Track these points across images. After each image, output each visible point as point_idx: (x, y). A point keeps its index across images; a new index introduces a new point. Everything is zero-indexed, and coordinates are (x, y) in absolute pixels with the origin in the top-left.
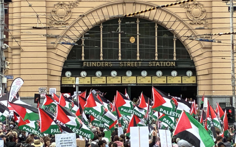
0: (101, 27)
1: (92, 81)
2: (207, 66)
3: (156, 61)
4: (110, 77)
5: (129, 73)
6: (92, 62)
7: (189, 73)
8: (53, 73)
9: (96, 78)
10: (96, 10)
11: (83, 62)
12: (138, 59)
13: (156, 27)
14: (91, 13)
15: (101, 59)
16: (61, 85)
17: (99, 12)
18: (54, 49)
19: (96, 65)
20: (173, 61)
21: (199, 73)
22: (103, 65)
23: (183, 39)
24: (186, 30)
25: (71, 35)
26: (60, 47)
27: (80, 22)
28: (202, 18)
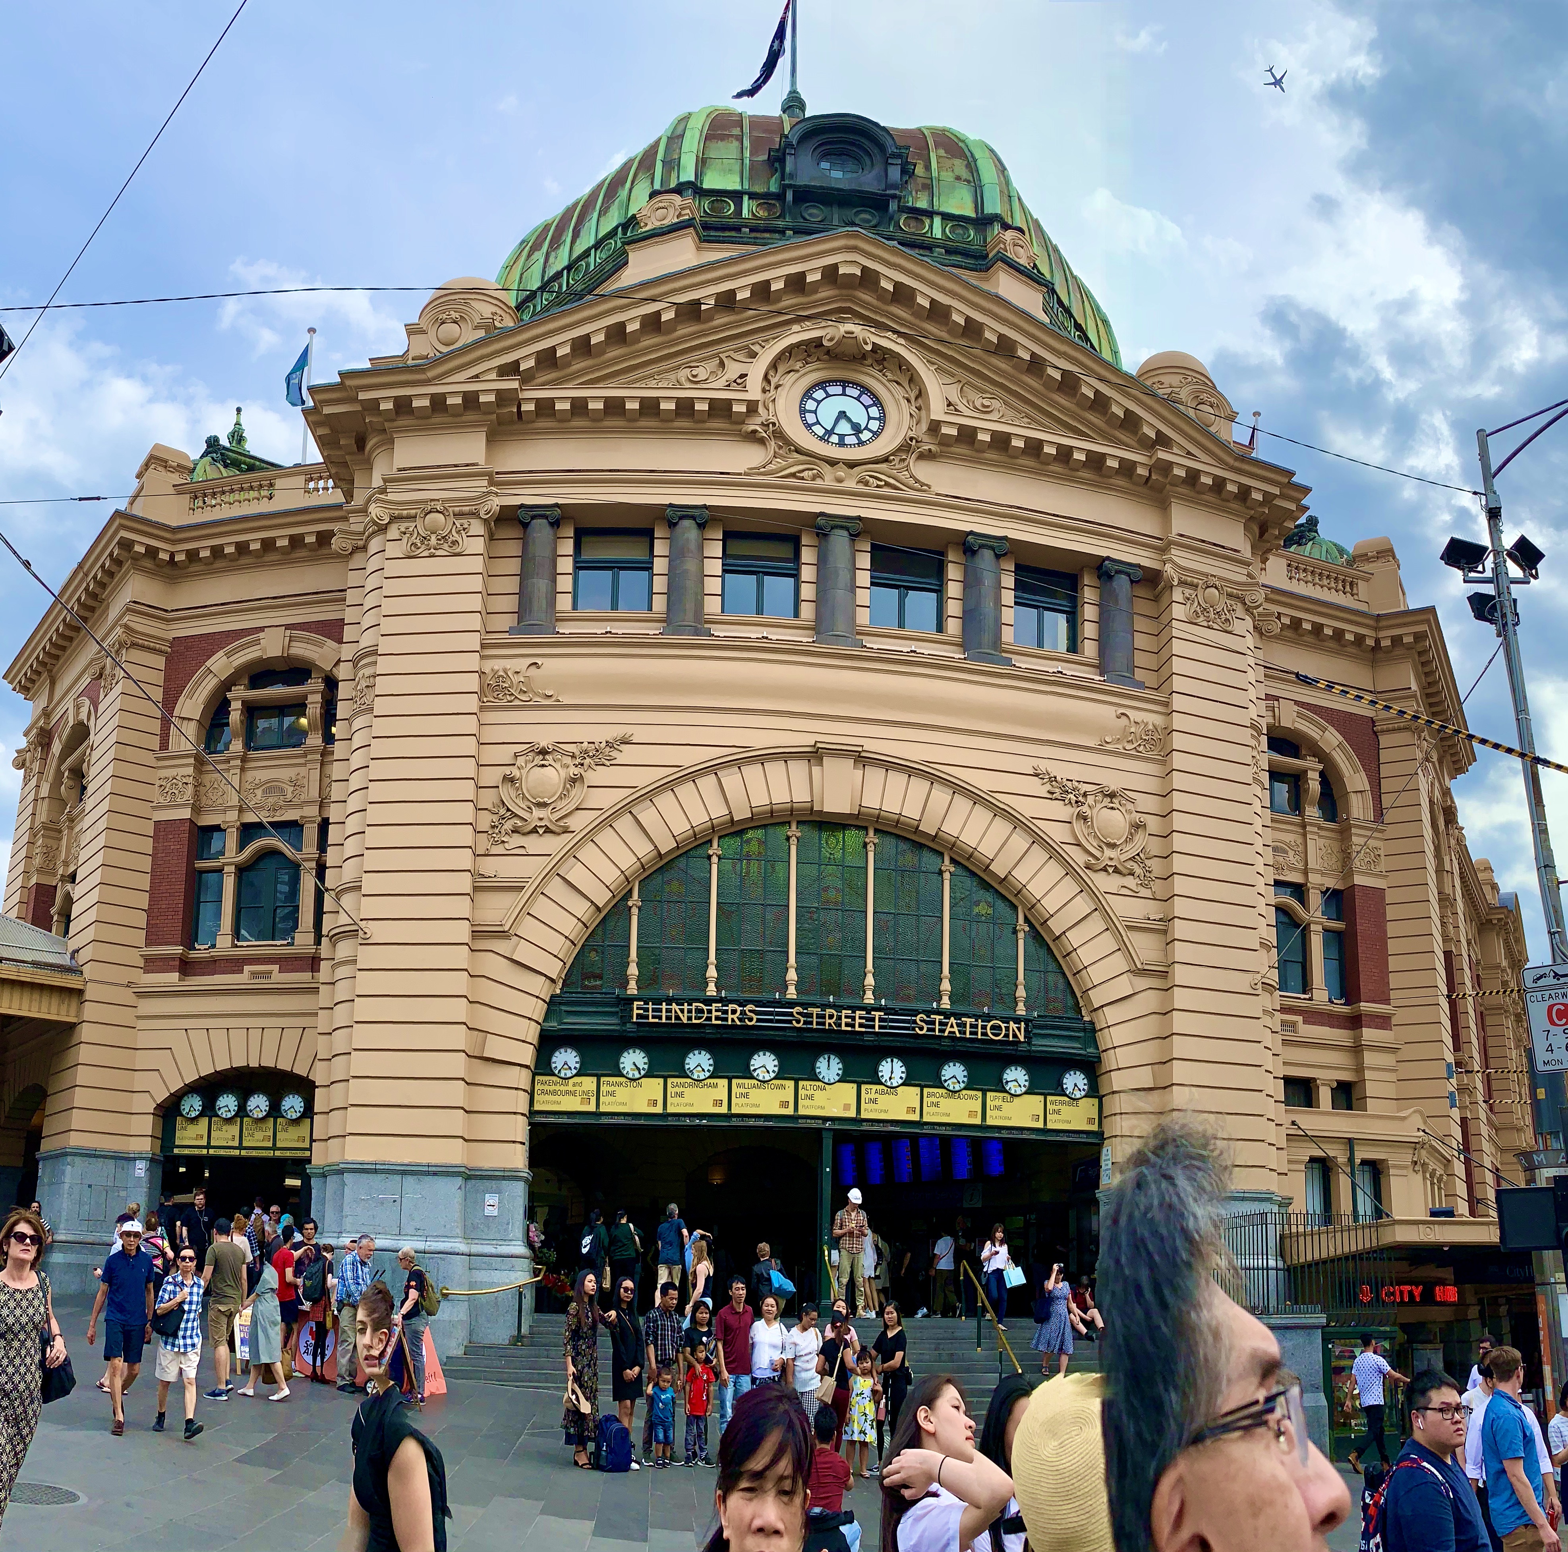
0: (715, 851)
1: (669, 1100)
2: (1150, 1052)
3: (946, 1015)
4: (746, 1081)
6: (669, 1001)
7: (1076, 1082)
8: (495, 1048)
9: (689, 1085)
10: (692, 776)
11: (631, 1000)
12: (869, 998)
13: (947, 868)
14: (669, 786)
15: (711, 990)
16: (532, 1113)
17: (707, 783)
18: (505, 935)
20: (1017, 1021)
22: (717, 1018)
23: (1056, 926)
24: (1070, 887)
25: (576, 875)
26: (528, 928)
27: (624, 824)
28: (1132, 850)
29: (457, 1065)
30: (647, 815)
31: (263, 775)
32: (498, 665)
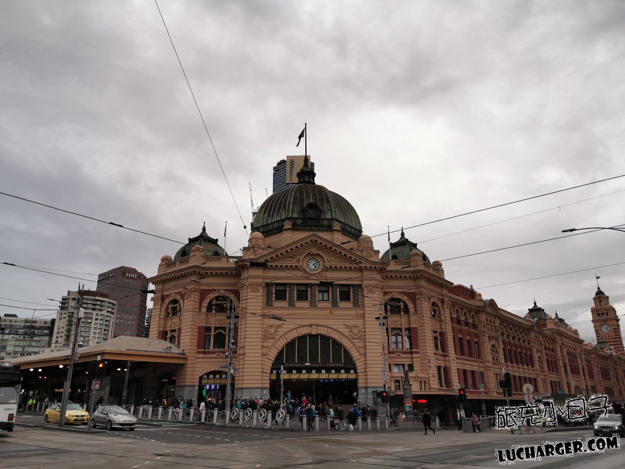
0: (296, 341)
1: (290, 377)
2: (363, 367)
3: (331, 363)
4: (302, 374)
5: (314, 372)
6: (290, 364)
7: (352, 371)
8: (265, 371)
9: (293, 375)
10: (293, 330)
11: (285, 363)
12: (320, 362)
13: (331, 341)
14: (290, 331)
15: (296, 362)
16: (270, 379)
17: (295, 331)
18: (266, 355)
19: (293, 366)
20: (342, 363)
21: (358, 371)
22: (297, 366)
23: (347, 349)
24: (349, 343)
25: (277, 346)
26: (270, 354)
27: (283, 337)
28: (359, 335)
29: (260, 374)
30: (287, 336)
31: (219, 318)
32: (265, 311)
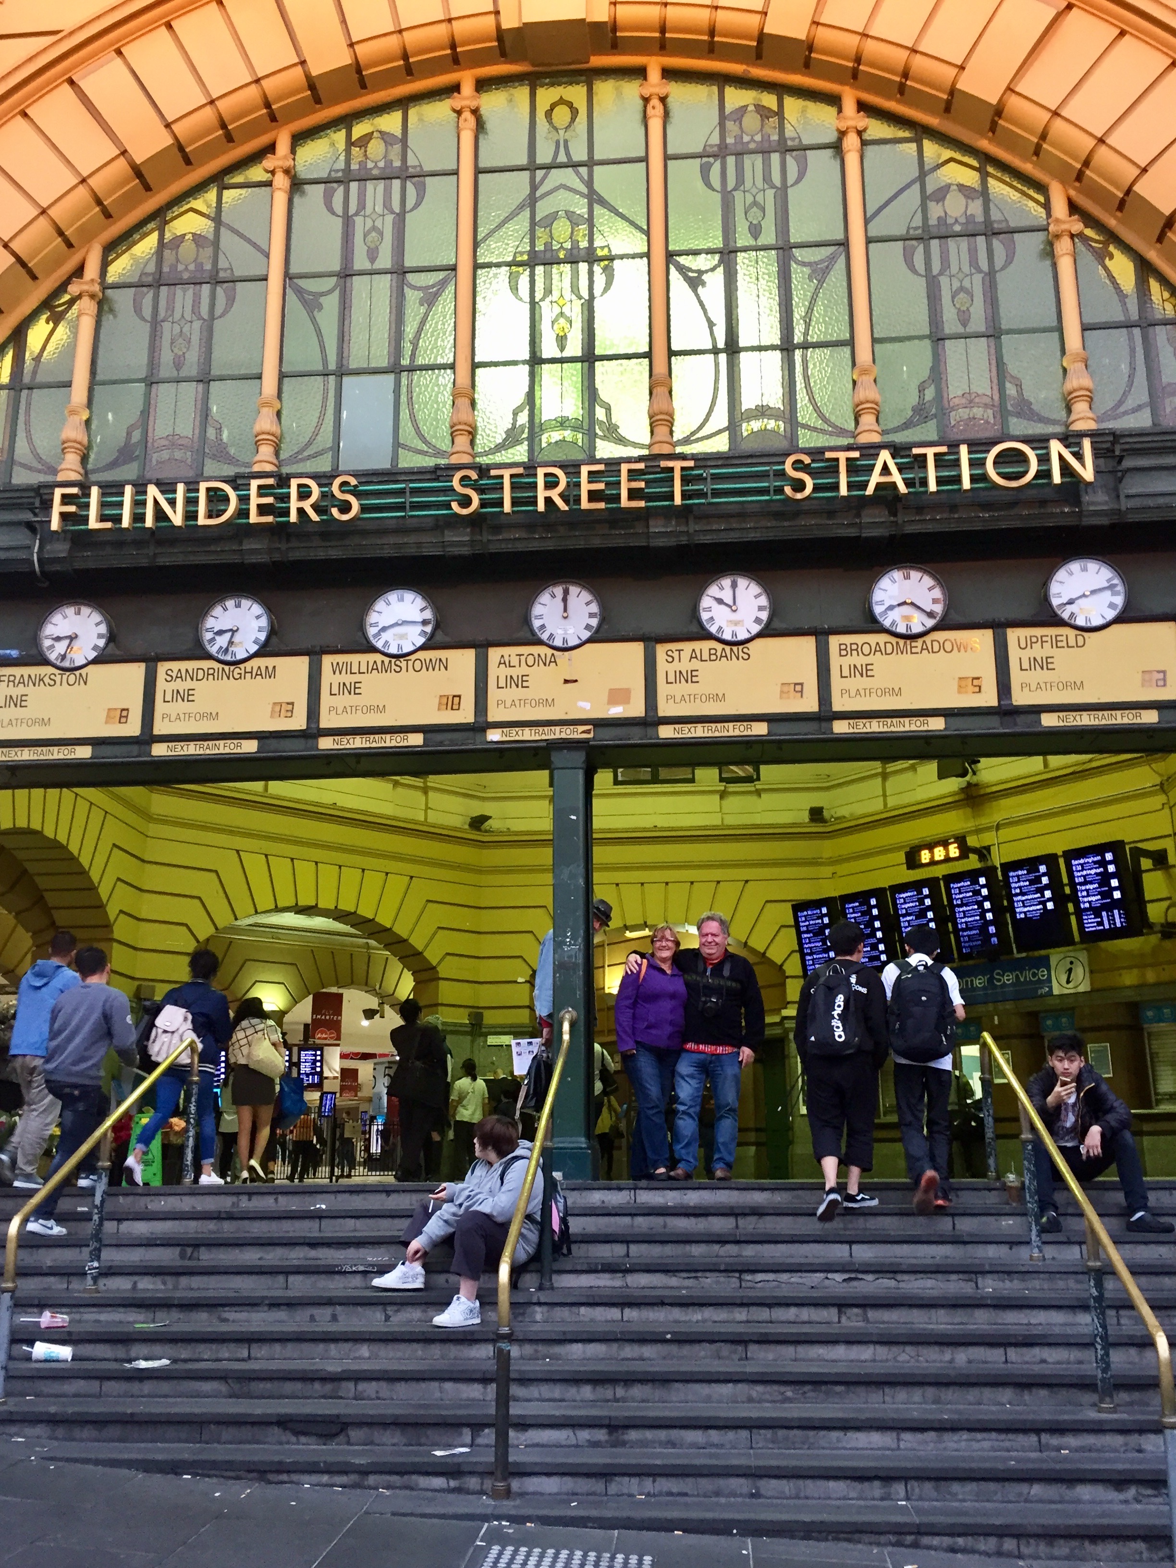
0: (280, 162)
1: (160, 708)
9: (207, 674)
13: (851, 123)
19: (191, 515)
22: (262, 510)
